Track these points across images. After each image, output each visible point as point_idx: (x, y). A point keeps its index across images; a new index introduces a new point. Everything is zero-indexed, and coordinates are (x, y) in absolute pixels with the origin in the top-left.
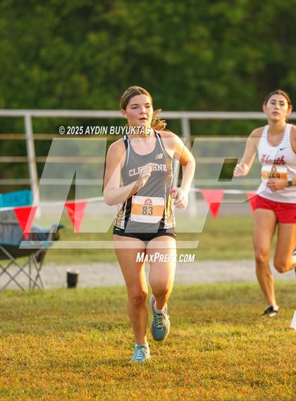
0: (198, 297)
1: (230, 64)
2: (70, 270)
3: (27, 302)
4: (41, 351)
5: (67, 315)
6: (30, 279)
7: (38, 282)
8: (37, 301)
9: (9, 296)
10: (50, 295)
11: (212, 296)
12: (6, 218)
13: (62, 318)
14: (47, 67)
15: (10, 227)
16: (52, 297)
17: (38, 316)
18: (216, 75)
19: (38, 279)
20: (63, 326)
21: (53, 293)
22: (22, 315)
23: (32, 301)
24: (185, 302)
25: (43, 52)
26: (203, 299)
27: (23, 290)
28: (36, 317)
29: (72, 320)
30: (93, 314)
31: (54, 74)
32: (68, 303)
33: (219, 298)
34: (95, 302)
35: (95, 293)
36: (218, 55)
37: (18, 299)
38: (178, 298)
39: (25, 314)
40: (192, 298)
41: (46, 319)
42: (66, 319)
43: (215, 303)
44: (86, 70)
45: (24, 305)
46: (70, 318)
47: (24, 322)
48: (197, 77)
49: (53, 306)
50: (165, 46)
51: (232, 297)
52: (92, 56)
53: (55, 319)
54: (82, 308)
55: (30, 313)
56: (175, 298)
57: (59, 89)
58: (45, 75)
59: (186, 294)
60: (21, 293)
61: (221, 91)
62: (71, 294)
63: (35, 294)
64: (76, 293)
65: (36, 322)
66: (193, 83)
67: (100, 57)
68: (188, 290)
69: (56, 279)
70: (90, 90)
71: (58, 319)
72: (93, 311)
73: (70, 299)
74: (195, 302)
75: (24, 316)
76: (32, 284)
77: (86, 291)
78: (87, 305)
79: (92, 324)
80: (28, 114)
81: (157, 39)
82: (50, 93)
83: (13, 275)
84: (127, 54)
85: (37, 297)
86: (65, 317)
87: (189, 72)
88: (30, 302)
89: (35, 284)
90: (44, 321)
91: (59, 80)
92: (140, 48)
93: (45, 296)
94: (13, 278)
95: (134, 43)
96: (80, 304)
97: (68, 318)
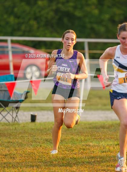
0: (96, 128)
1: (107, 16)
2: (32, 113)
3: (12, 129)
4: (21, 152)
5: (32, 135)
6: (13, 117)
7: (17, 119)
8: (17, 128)
9: (3, 126)
10: (23, 125)
11: (103, 127)
12: (1, 87)
13: (30, 136)
14: (17, 17)
15: (3, 92)
16: (24, 126)
17: (18, 135)
18: (100, 22)
19: (17, 118)
20: (31, 140)
21: (24, 124)
22: (10, 135)
23: (14, 128)
24: (90, 130)
25: (16, 10)
26: (99, 128)
27: (9, 122)
28: (17, 136)
29: (35, 137)
30: (45, 134)
31: (21, 20)
32: (32, 129)
33: (106, 128)
34: (45, 129)
35: (45, 125)
36: (101, 12)
37: (7, 127)
38: (86, 128)
39: (12, 134)
40: (93, 128)
41: (22, 136)
42: (32, 137)
43: (105, 130)
44: (36, 19)
45: (10, 130)
46: (34, 136)
47: (12, 138)
48: (91, 22)
49: (25, 131)
50: (75, 8)
51: (113, 128)
52: (40, 12)
53: (26, 136)
54: (40, 132)
55: (14, 134)
56: (85, 128)
57: (23, 27)
58: (17, 21)
59: (90, 126)
60: (9, 124)
61: (102, 29)
62: (33, 125)
63: (15, 125)
64: (35, 124)
65: (18, 138)
66: (89, 26)
67: (43, 12)
68: (91, 124)
69: (24, 118)
70: (38, 28)
71: (28, 137)
72: (45, 133)
73: (33, 127)
74: (95, 130)
75: (11, 135)
76: (14, 120)
77: (40, 124)
78: (41, 130)
79: (45, 139)
80: (9, 38)
81: (71, 4)
82: (19, 29)
83: (4, 115)
84: (57, 11)
85: (16, 126)
86: (32, 136)
87: (87, 20)
88: (13, 128)
89: (15, 120)
90: (21, 137)
91: (23, 23)
92: (63, 8)
93: (20, 126)
94: (4, 117)
95: (60, 5)
96: (38, 130)
97: (33, 136)
